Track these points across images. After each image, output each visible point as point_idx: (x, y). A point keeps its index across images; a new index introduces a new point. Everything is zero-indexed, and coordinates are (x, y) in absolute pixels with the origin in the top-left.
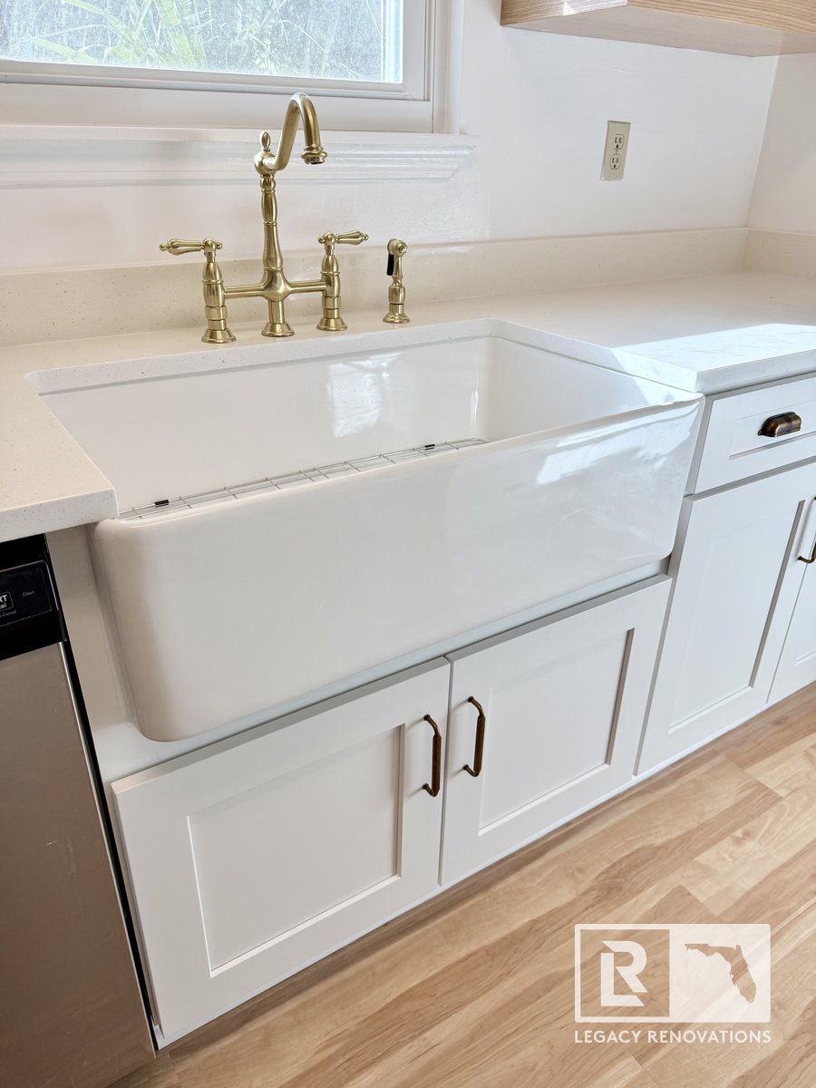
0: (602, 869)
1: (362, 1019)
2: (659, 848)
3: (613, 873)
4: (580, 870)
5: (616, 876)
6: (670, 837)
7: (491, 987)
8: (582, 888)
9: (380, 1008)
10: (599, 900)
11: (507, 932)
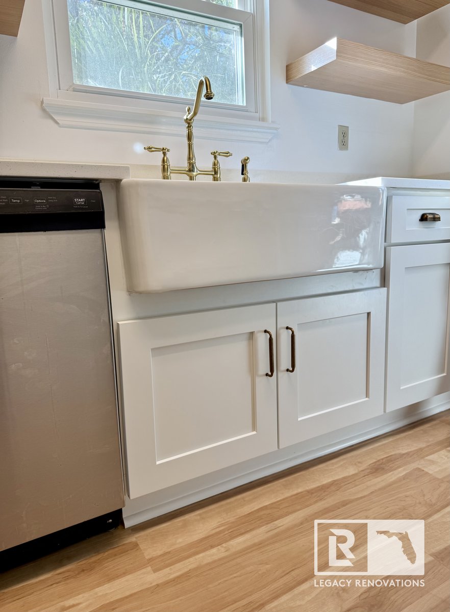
0: (372, 462)
1: (237, 517)
2: (404, 454)
3: (378, 463)
4: (359, 462)
5: (381, 464)
6: (410, 450)
7: (311, 505)
8: (361, 469)
9: (248, 513)
10: (371, 473)
11: (319, 485)
